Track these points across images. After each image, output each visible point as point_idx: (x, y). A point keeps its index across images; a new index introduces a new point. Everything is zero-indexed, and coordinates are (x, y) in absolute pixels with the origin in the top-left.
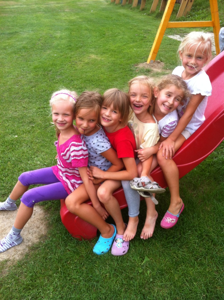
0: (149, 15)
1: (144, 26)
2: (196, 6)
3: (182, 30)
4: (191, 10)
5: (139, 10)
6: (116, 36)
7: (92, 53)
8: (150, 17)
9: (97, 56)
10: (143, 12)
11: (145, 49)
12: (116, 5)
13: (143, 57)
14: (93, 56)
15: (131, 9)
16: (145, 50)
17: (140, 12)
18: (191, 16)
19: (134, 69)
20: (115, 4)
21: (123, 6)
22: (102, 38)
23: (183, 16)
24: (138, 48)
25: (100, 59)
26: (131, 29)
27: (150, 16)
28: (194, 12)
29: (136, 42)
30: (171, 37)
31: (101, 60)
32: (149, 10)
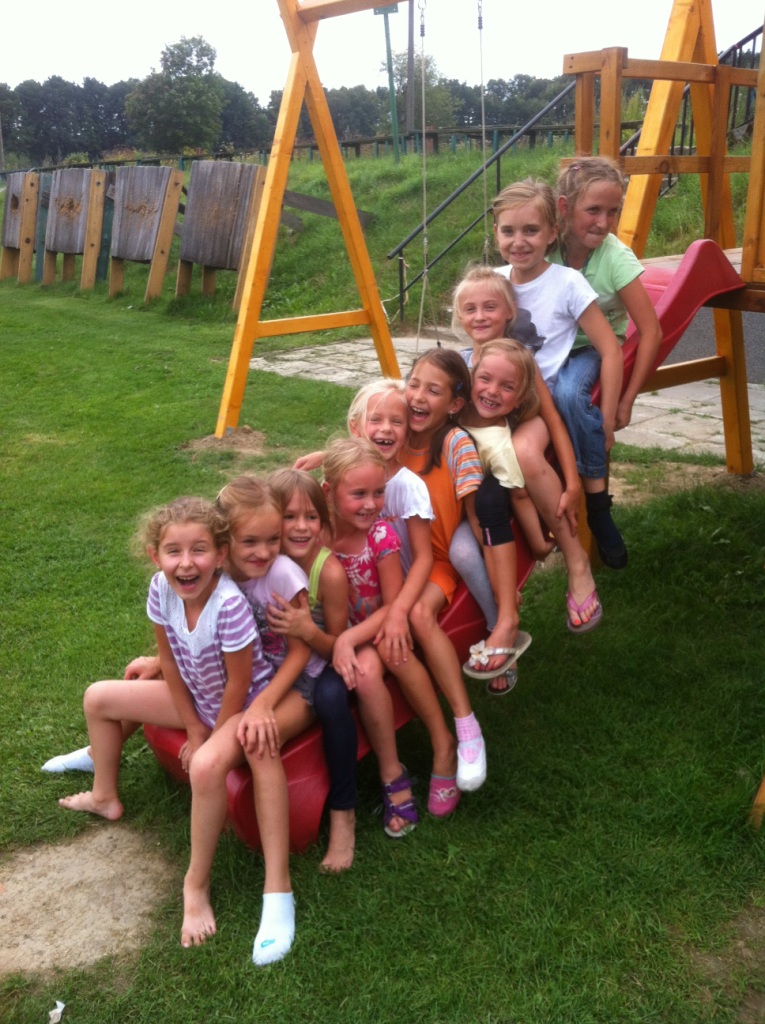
0: (142, 309)
2: (279, 275)
5: (104, 299)
8: (149, 314)
9: (48, 436)
10: (122, 300)
12: (21, 285)
14: (37, 438)
15: (78, 295)
18: (276, 302)
20: (17, 283)
31: (67, 445)
32: (141, 295)
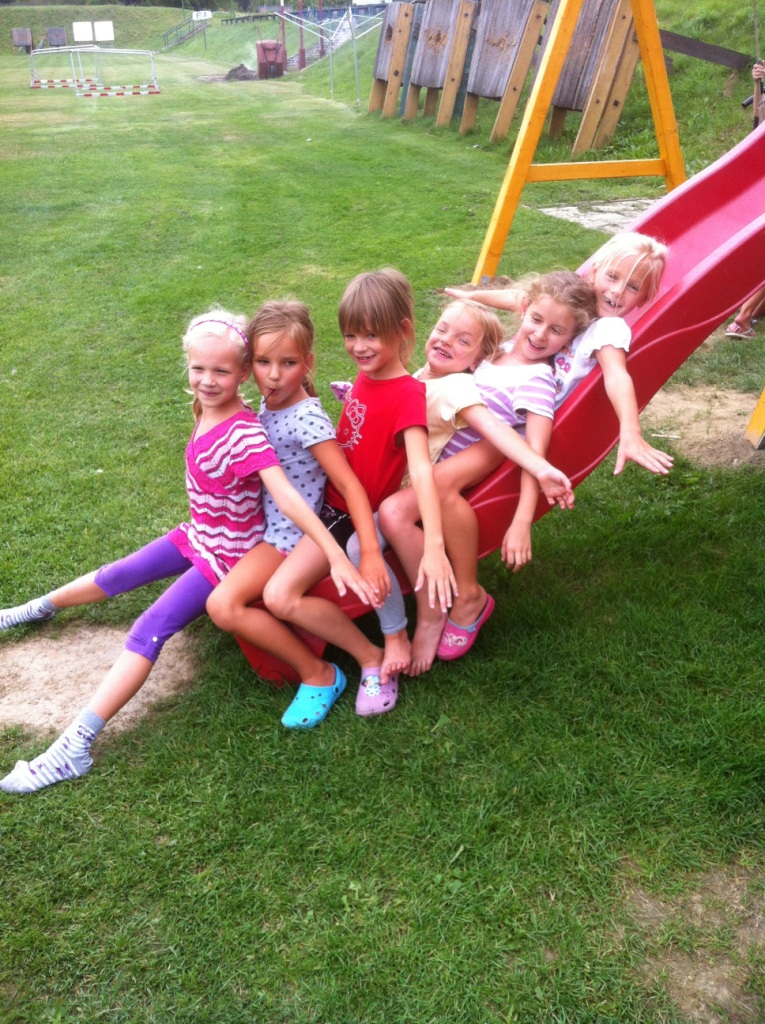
0: (487, 148)
1: (469, 183)
2: (633, 119)
3: (588, 192)
4: (619, 130)
5: (456, 136)
6: (381, 214)
7: (310, 260)
8: (490, 155)
9: (324, 268)
10: (470, 139)
11: (468, 248)
12: (385, 119)
13: (460, 270)
14: (313, 270)
15: (433, 132)
16: (467, 252)
17: (459, 140)
18: (618, 148)
19: (434, 302)
20: (382, 117)
21: (406, 124)
22: (338, 220)
23: (593, 150)
24: (448, 245)
25: (333, 277)
26: (430, 191)
27: (491, 151)
28: (626, 136)
29: (444, 227)
30: (552, 212)
31: (335, 279)
32: (487, 134)
